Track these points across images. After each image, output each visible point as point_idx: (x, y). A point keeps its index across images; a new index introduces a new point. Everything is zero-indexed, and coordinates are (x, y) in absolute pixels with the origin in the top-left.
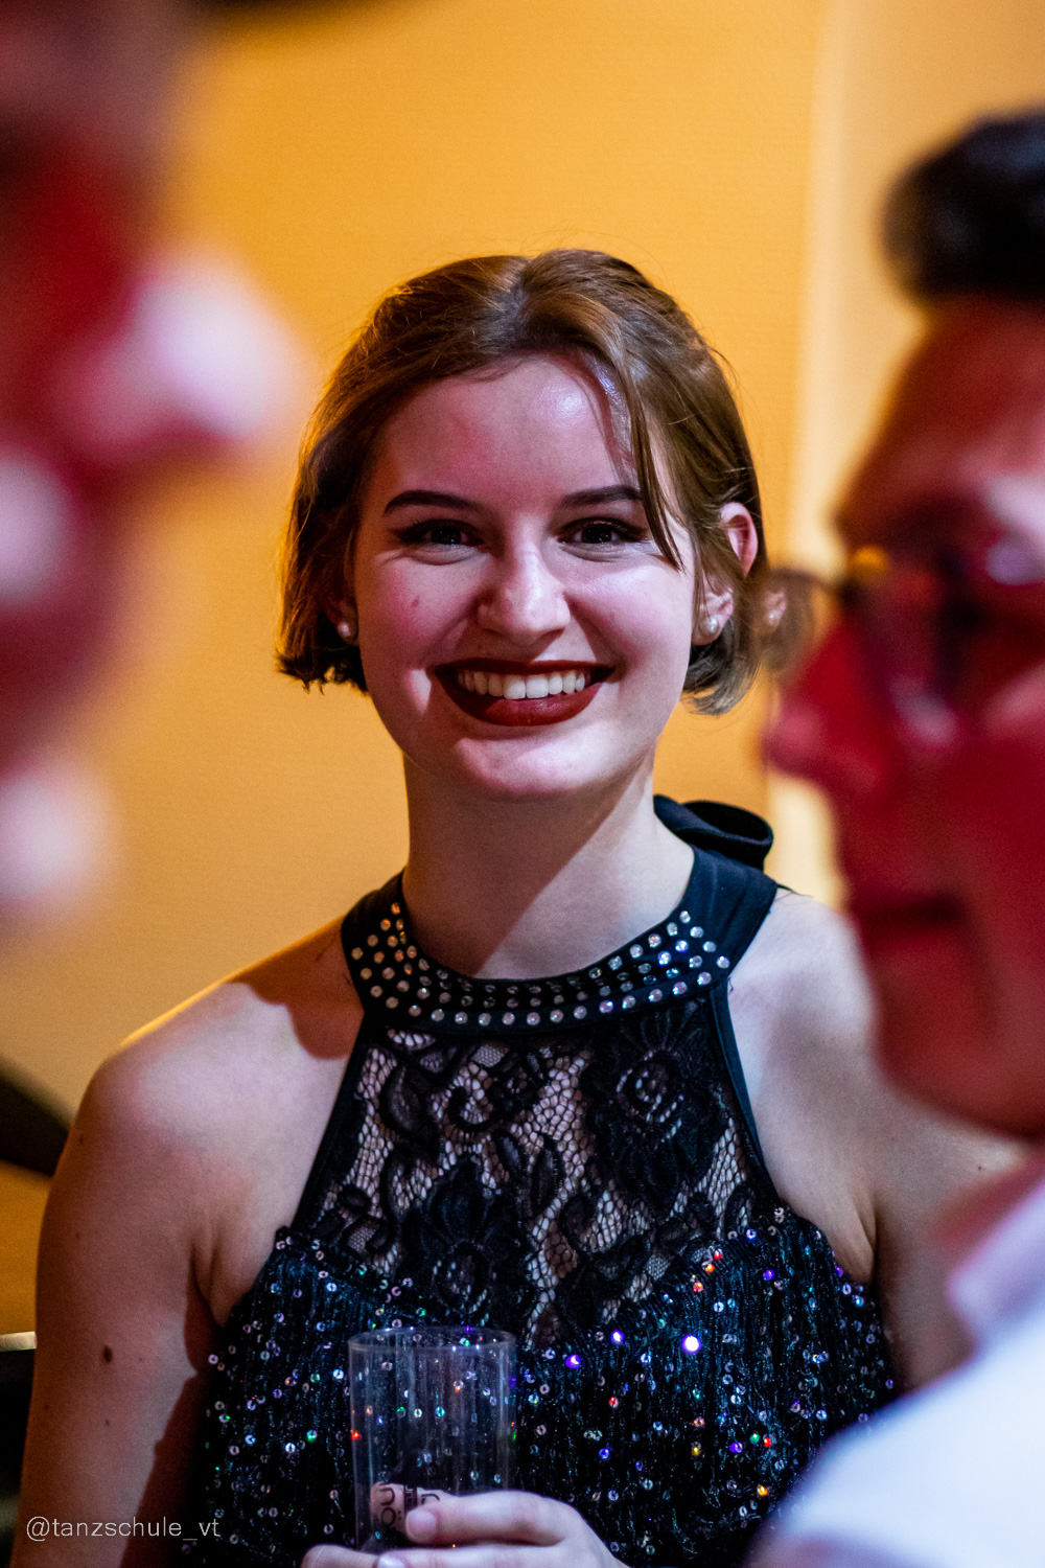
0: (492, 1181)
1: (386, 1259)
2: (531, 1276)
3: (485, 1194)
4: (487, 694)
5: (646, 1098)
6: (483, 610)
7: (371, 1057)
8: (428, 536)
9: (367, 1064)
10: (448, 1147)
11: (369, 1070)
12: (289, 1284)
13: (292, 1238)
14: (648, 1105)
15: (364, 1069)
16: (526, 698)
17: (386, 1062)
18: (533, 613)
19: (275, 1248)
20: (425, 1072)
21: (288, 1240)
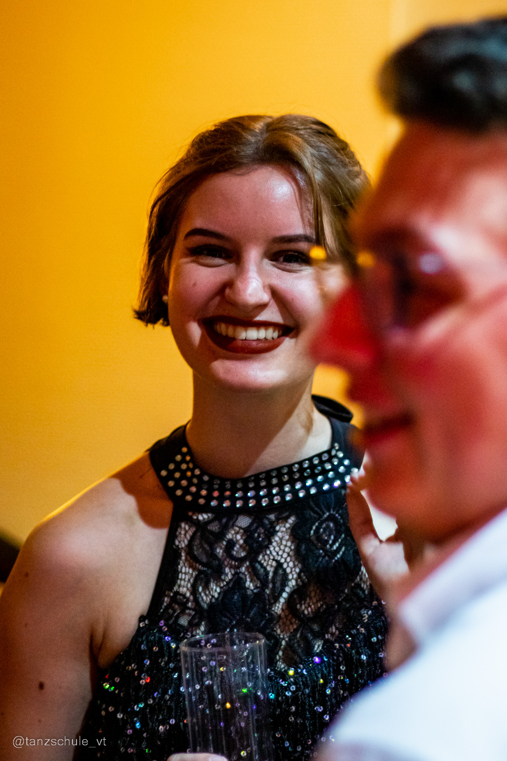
0: (251, 585)
1: (200, 629)
2: (277, 633)
3: (249, 593)
4: (227, 335)
5: (326, 538)
6: (228, 291)
7: (180, 526)
8: (205, 252)
9: (179, 530)
10: (227, 570)
11: (180, 533)
12: (150, 645)
13: (149, 621)
14: (327, 541)
15: (178, 533)
16: (246, 340)
17: (189, 529)
18: (250, 295)
19: (139, 625)
20: (211, 532)
21: (147, 622)
